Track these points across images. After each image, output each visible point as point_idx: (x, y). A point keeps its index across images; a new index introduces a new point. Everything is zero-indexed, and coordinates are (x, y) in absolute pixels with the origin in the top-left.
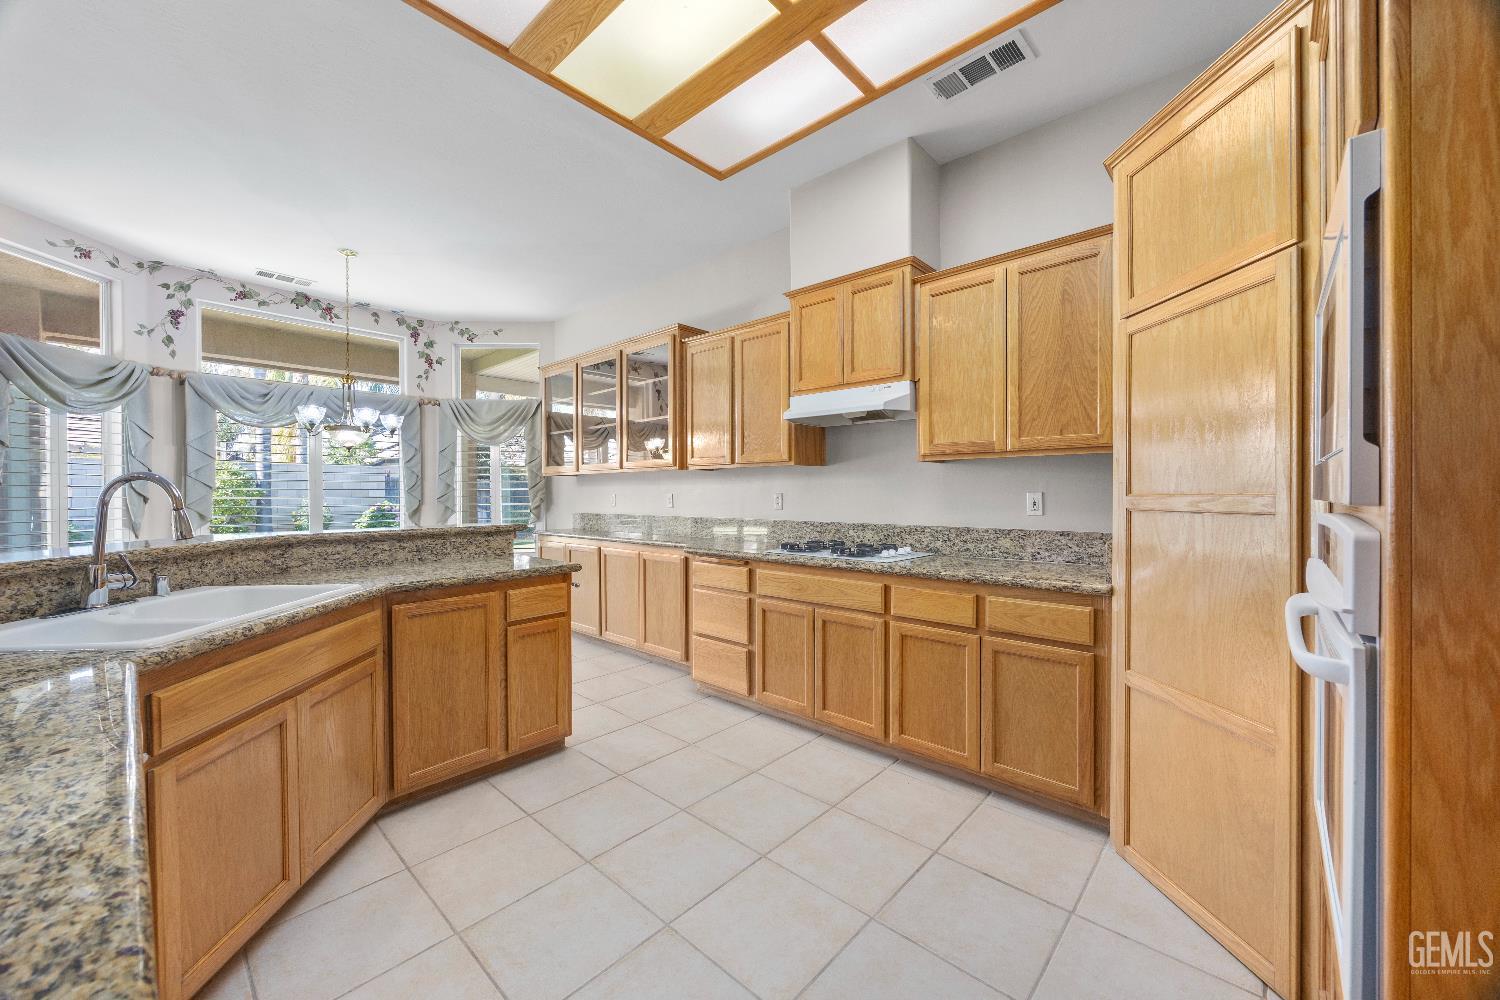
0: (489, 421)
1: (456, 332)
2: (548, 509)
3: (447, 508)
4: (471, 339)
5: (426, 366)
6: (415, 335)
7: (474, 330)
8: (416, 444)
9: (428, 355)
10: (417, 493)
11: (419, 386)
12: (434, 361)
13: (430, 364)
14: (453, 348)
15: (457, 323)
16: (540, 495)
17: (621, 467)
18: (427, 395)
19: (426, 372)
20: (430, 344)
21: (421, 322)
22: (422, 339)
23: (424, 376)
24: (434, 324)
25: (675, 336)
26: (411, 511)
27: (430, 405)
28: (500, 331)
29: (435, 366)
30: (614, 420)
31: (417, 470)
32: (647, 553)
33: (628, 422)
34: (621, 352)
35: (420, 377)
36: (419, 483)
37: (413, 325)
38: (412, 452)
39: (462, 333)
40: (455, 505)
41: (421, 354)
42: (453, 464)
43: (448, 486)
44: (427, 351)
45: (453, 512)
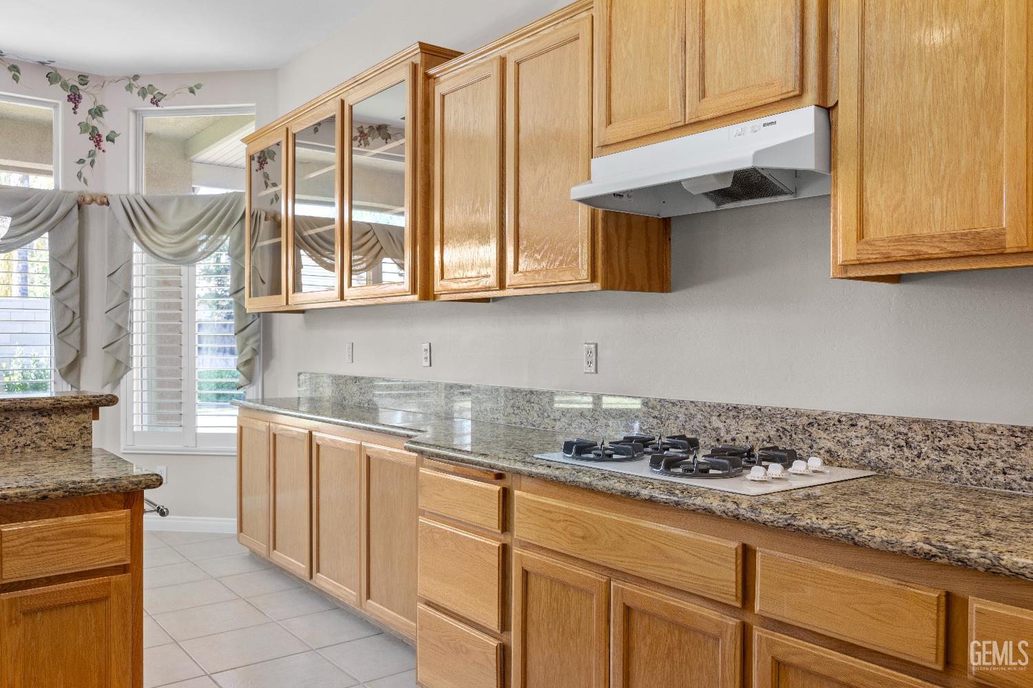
0: (178, 228)
1: (136, 91)
2: (266, 365)
3: (118, 362)
4: (155, 102)
5: (91, 145)
6: (75, 98)
7: (160, 87)
8: (72, 263)
9: (94, 128)
10: (74, 338)
11: (79, 175)
12: (104, 138)
13: (98, 143)
14: (132, 116)
15: (136, 77)
16: (251, 344)
17: (342, 298)
18: (92, 189)
19: (91, 154)
20: (98, 112)
21: (83, 79)
22: (86, 104)
23: (88, 161)
24: (103, 82)
25: (415, 67)
26: (65, 365)
27: (94, 205)
28: (198, 86)
29: (105, 144)
30: (331, 221)
31: (74, 303)
32: (377, 447)
33: (351, 222)
34: (343, 102)
35: (81, 161)
36: (77, 322)
37: (71, 83)
38: (65, 277)
39: (143, 93)
40: (129, 358)
41: (84, 127)
42: (127, 295)
43: (119, 328)
44: (94, 123)
45: (128, 368)
